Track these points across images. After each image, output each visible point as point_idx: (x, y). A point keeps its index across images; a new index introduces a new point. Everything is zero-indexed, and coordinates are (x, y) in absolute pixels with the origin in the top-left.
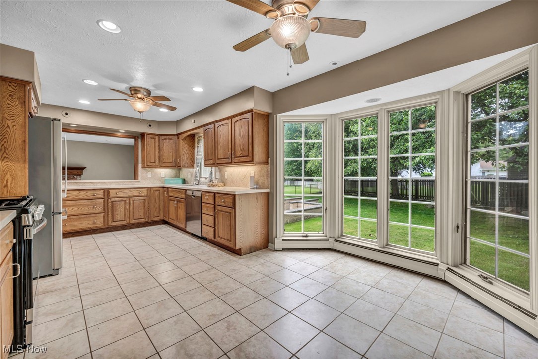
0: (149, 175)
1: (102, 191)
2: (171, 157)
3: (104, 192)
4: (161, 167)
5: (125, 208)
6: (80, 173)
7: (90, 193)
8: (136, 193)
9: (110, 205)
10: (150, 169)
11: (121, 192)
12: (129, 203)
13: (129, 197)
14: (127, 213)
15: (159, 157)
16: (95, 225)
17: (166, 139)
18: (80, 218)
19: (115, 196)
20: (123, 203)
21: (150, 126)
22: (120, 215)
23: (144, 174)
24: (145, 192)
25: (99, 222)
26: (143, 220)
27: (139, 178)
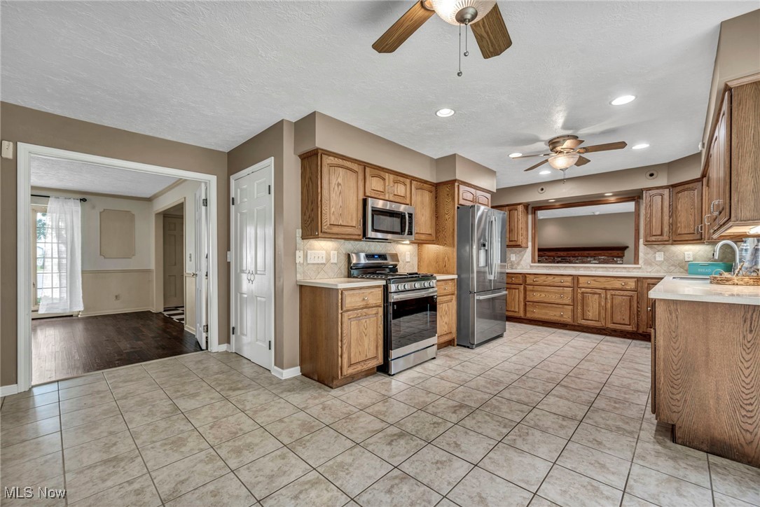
0: (660, 257)
1: (571, 278)
2: (692, 223)
3: (573, 279)
4: (675, 242)
5: (600, 304)
6: (620, 255)
7: (557, 279)
8: (618, 284)
9: (579, 296)
10: (661, 247)
11: (594, 280)
12: (606, 298)
13: (606, 289)
14: (603, 312)
15: (671, 225)
16: (562, 319)
17: (684, 190)
18: (547, 307)
19: (586, 285)
20: (596, 296)
21: (652, 175)
22: (593, 313)
23: (649, 256)
24: (632, 285)
25: (567, 317)
26: (629, 328)
27: (640, 262)
